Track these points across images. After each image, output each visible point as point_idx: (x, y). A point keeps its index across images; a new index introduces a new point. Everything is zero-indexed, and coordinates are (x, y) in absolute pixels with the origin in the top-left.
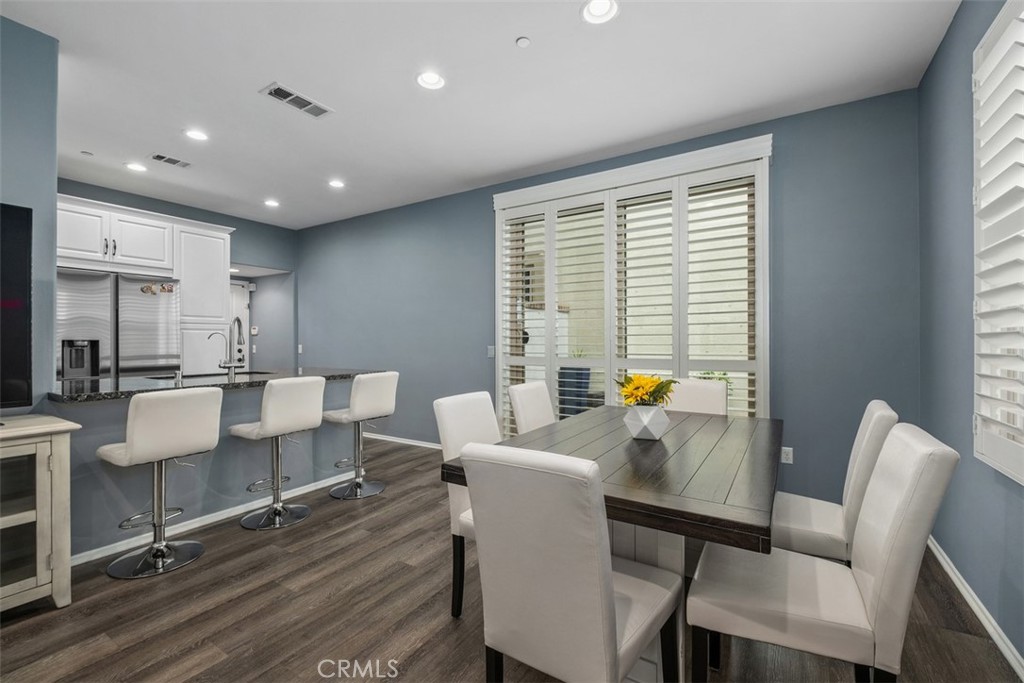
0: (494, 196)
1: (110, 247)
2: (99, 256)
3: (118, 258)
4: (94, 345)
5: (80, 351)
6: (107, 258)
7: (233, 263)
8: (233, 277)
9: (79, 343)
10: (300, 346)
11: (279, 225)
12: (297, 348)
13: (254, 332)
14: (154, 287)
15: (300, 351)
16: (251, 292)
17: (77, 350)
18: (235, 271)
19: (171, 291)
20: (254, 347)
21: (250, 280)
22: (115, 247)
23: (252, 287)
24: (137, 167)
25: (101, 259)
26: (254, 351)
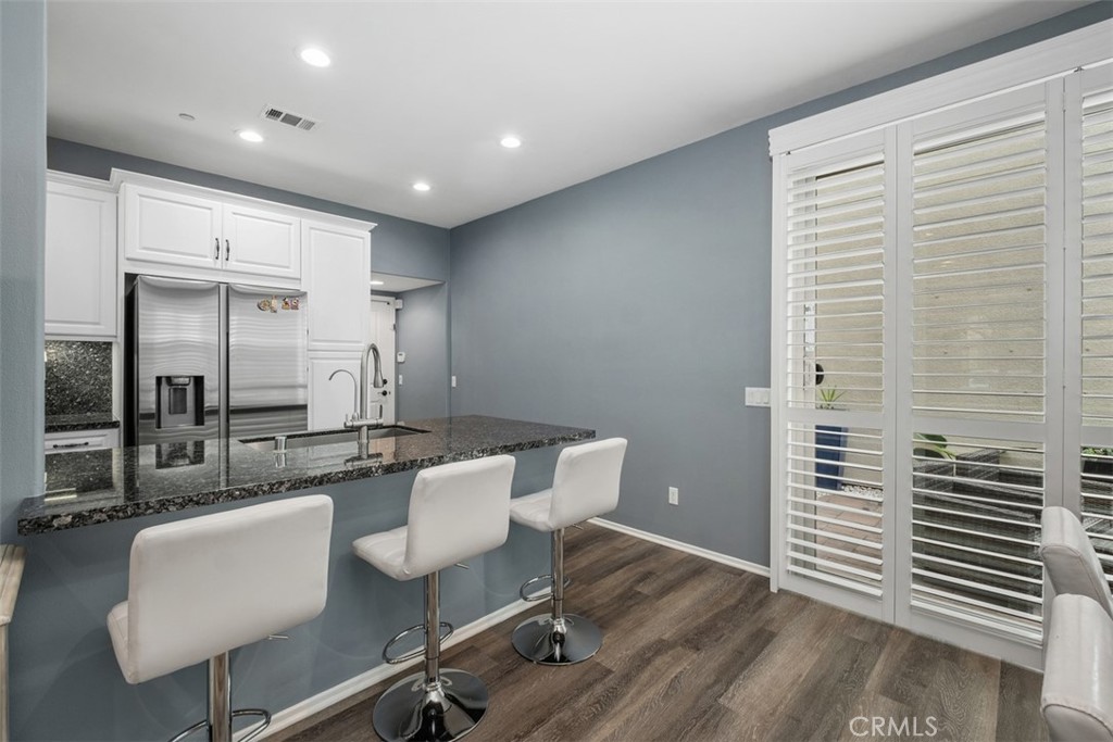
0: (771, 132)
1: (222, 249)
2: (209, 261)
3: (233, 264)
4: (199, 381)
5: (180, 391)
6: (218, 263)
7: (375, 272)
8: (374, 292)
9: (181, 380)
10: (454, 378)
11: (431, 223)
12: (450, 380)
13: (400, 359)
14: (275, 303)
15: (454, 384)
16: (397, 310)
17: (175, 389)
18: (378, 284)
19: (296, 308)
20: (401, 377)
21: (397, 295)
22: (228, 250)
23: (399, 304)
24: (251, 136)
25: (213, 266)
26: (400, 382)
